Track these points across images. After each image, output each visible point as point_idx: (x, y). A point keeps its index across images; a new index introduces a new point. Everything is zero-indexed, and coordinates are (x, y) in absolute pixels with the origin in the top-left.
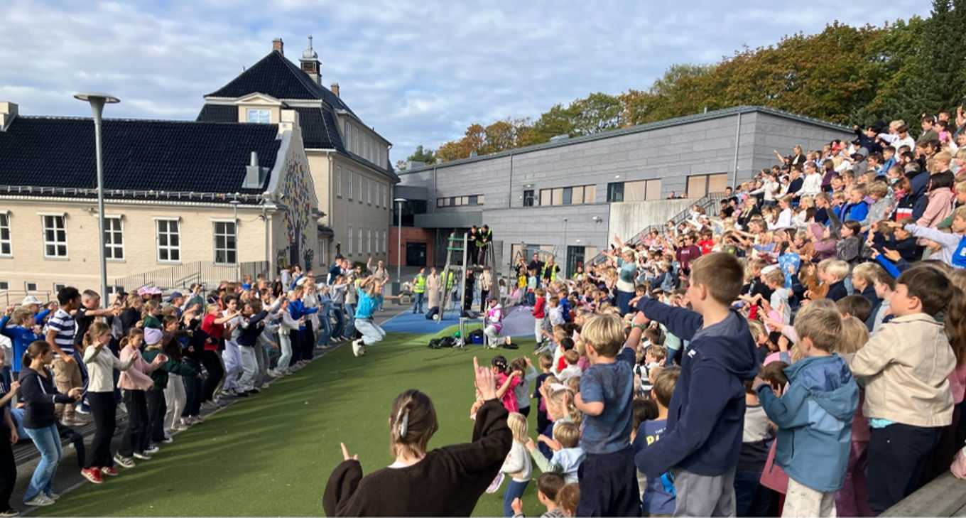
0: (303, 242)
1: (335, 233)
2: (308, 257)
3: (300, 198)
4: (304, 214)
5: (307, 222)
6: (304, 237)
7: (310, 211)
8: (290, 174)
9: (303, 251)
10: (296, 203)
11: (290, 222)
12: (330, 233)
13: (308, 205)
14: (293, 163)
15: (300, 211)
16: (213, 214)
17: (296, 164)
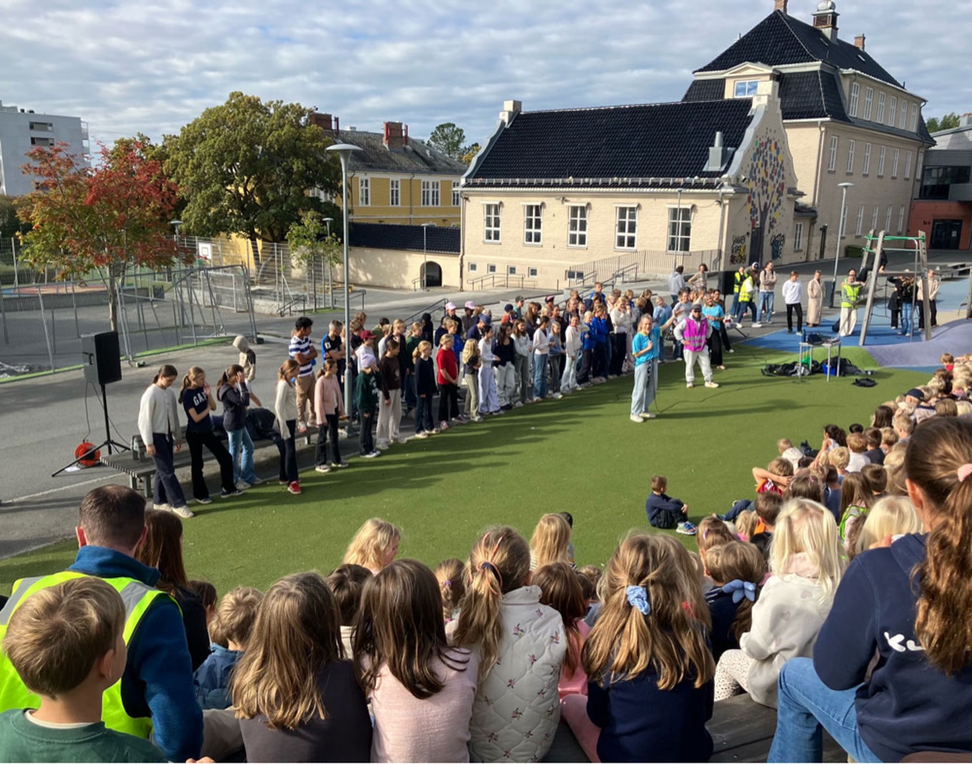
0: (771, 226)
1: (819, 214)
2: (777, 244)
3: (772, 178)
4: (776, 195)
5: (779, 204)
6: (774, 221)
7: (785, 191)
8: (759, 152)
9: (770, 235)
10: (765, 183)
11: (753, 205)
12: (813, 214)
13: (782, 186)
14: (764, 140)
15: (770, 192)
16: (669, 200)
17: (769, 141)
